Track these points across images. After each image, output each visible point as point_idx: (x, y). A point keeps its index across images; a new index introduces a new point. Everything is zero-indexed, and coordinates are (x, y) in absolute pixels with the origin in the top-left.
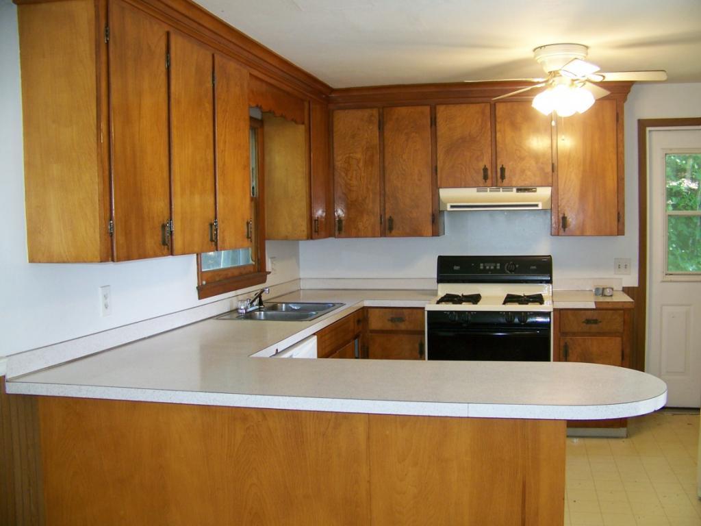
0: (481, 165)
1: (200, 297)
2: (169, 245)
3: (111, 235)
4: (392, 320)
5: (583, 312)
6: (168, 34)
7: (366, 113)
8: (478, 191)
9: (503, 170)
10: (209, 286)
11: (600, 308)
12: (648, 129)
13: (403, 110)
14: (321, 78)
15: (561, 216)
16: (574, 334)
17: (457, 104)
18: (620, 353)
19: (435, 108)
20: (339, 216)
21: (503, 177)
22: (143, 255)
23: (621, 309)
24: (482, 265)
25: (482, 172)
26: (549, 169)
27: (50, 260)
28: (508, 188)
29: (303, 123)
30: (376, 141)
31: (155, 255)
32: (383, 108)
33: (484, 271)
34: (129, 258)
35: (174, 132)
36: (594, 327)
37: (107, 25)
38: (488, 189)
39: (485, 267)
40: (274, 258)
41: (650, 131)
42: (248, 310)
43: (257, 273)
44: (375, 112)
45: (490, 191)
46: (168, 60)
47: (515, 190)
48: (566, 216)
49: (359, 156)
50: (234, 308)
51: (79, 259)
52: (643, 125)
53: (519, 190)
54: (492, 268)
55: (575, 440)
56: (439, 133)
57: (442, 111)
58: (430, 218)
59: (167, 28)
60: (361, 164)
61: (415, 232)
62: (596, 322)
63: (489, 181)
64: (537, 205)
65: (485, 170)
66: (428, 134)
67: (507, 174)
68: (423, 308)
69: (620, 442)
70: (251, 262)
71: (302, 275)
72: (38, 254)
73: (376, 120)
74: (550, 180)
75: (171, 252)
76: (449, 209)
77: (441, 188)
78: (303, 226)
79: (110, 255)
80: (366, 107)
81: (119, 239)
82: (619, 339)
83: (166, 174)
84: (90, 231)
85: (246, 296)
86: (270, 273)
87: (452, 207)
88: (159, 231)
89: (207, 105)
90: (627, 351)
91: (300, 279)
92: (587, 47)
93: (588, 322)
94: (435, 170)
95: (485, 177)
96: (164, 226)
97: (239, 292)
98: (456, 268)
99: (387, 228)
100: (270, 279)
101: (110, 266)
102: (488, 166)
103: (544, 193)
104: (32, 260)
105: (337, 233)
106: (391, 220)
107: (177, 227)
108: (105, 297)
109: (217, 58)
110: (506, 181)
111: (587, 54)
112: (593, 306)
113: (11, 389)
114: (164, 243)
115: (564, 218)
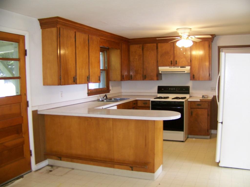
0: (170, 60)
1: (88, 95)
2: (76, 82)
3: (60, 79)
4: (144, 104)
5: (196, 102)
6: (75, 32)
7: (139, 45)
8: (170, 67)
9: (176, 61)
10: (91, 93)
11: (201, 101)
12: (221, 49)
13: (149, 45)
14: (124, 37)
15: (193, 75)
16: (194, 108)
17: (164, 43)
18: (207, 114)
19: (158, 44)
20: (131, 74)
21: (176, 64)
22: (68, 84)
23: (207, 102)
24: (170, 88)
25: (170, 62)
26: (189, 61)
27: (48, 85)
28: (178, 66)
29: (119, 49)
30: (141, 53)
31: (72, 84)
32: (143, 44)
33: (171, 90)
34: (65, 85)
35: (77, 55)
36: (200, 107)
37: (60, 33)
38: (172, 67)
39: (170, 89)
40: (113, 86)
41: (222, 50)
42: (102, 100)
43: (106, 90)
44: (141, 45)
45: (173, 67)
46: (75, 38)
47: (180, 67)
48: (194, 74)
49: (137, 57)
50: (99, 99)
51: (53, 84)
52: (219, 48)
53: (181, 67)
54: (173, 89)
55: (194, 139)
56: (159, 51)
57: (159, 45)
58: (156, 75)
59: (75, 31)
60: (137, 60)
61: (152, 79)
62: (200, 105)
63: (172, 65)
64: (185, 72)
65: (171, 61)
66: (156, 51)
67: (177, 62)
68: (150, 100)
69: (207, 140)
70: (105, 87)
71: (122, 91)
72: (45, 84)
73: (141, 48)
74: (190, 64)
75: (76, 84)
76: (160, 73)
77: (159, 66)
78: (119, 77)
79: (60, 84)
80: (139, 44)
81: (62, 80)
82: (207, 110)
83: (75, 65)
84: (56, 78)
85: (102, 96)
86: (110, 90)
87: (161, 72)
88: (73, 79)
89: (86, 48)
90: (209, 114)
91: (122, 92)
92: (191, 29)
93: (198, 105)
94: (157, 62)
95: (171, 64)
96: (74, 78)
97: (101, 95)
98: (163, 89)
99: (145, 78)
100: (111, 92)
101: (60, 86)
102: (172, 60)
103: (188, 68)
104: (44, 85)
105: (130, 79)
106: (145, 76)
107: (78, 78)
108: (62, 94)
109: (90, 36)
110: (177, 65)
111: (191, 30)
112: (199, 100)
113: (39, 113)
114: (74, 81)
115: (194, 75)
